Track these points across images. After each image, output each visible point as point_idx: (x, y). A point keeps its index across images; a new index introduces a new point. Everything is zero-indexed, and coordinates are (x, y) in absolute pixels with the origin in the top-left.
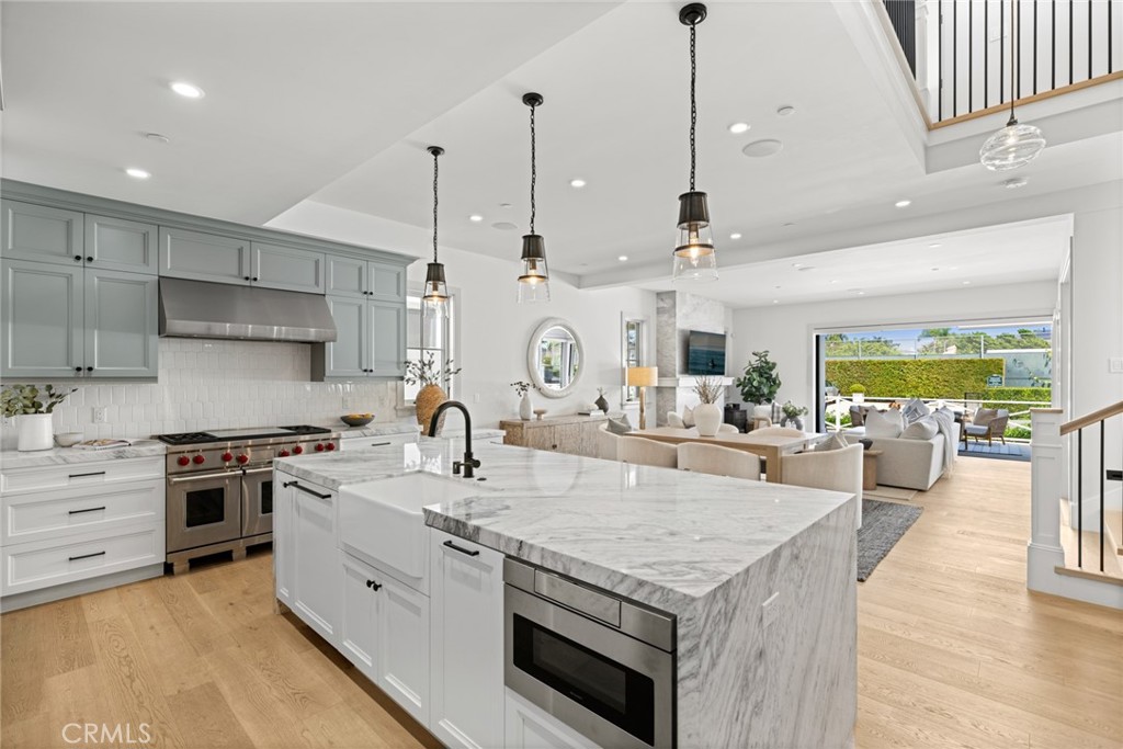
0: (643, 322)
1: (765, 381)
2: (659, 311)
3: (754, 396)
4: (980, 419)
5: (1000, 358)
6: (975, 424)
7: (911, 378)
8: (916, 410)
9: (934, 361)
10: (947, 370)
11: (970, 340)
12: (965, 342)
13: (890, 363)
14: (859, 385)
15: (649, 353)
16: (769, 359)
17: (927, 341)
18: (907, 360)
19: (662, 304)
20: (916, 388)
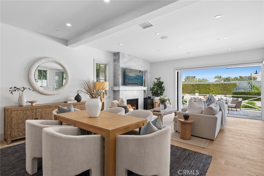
0: (107, 64)
1: (159, 88)
2: (115, 60)
3: (156, 94)
4: (233, 102)
5: (236, 83)
6: (231, 103)
7: (211, 89)
8: (211, 100)
9: (218, 84)
10: (221, 86)
11: (227, 79)
12: (226, 79)
13: (206, 84)
14: (197, 91)
15: (109, 76)
16: (161, 80)
17: (216, 79)
18: (210, 83)
19: (115, 58)
20: (213, 91)
